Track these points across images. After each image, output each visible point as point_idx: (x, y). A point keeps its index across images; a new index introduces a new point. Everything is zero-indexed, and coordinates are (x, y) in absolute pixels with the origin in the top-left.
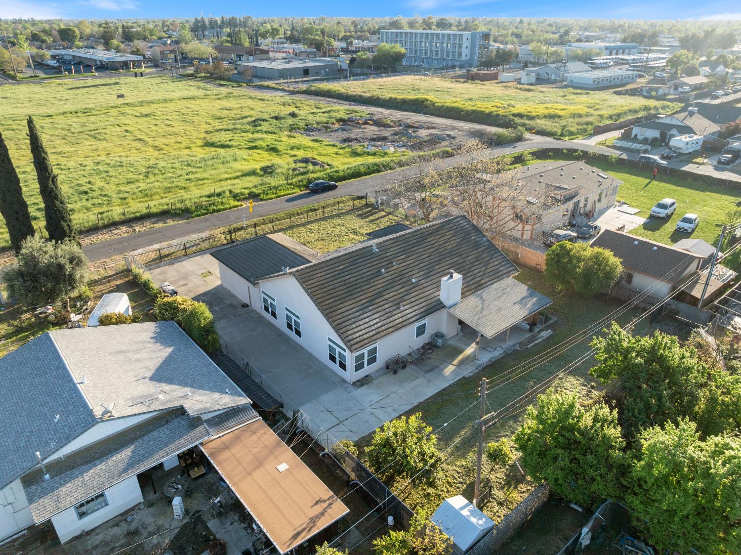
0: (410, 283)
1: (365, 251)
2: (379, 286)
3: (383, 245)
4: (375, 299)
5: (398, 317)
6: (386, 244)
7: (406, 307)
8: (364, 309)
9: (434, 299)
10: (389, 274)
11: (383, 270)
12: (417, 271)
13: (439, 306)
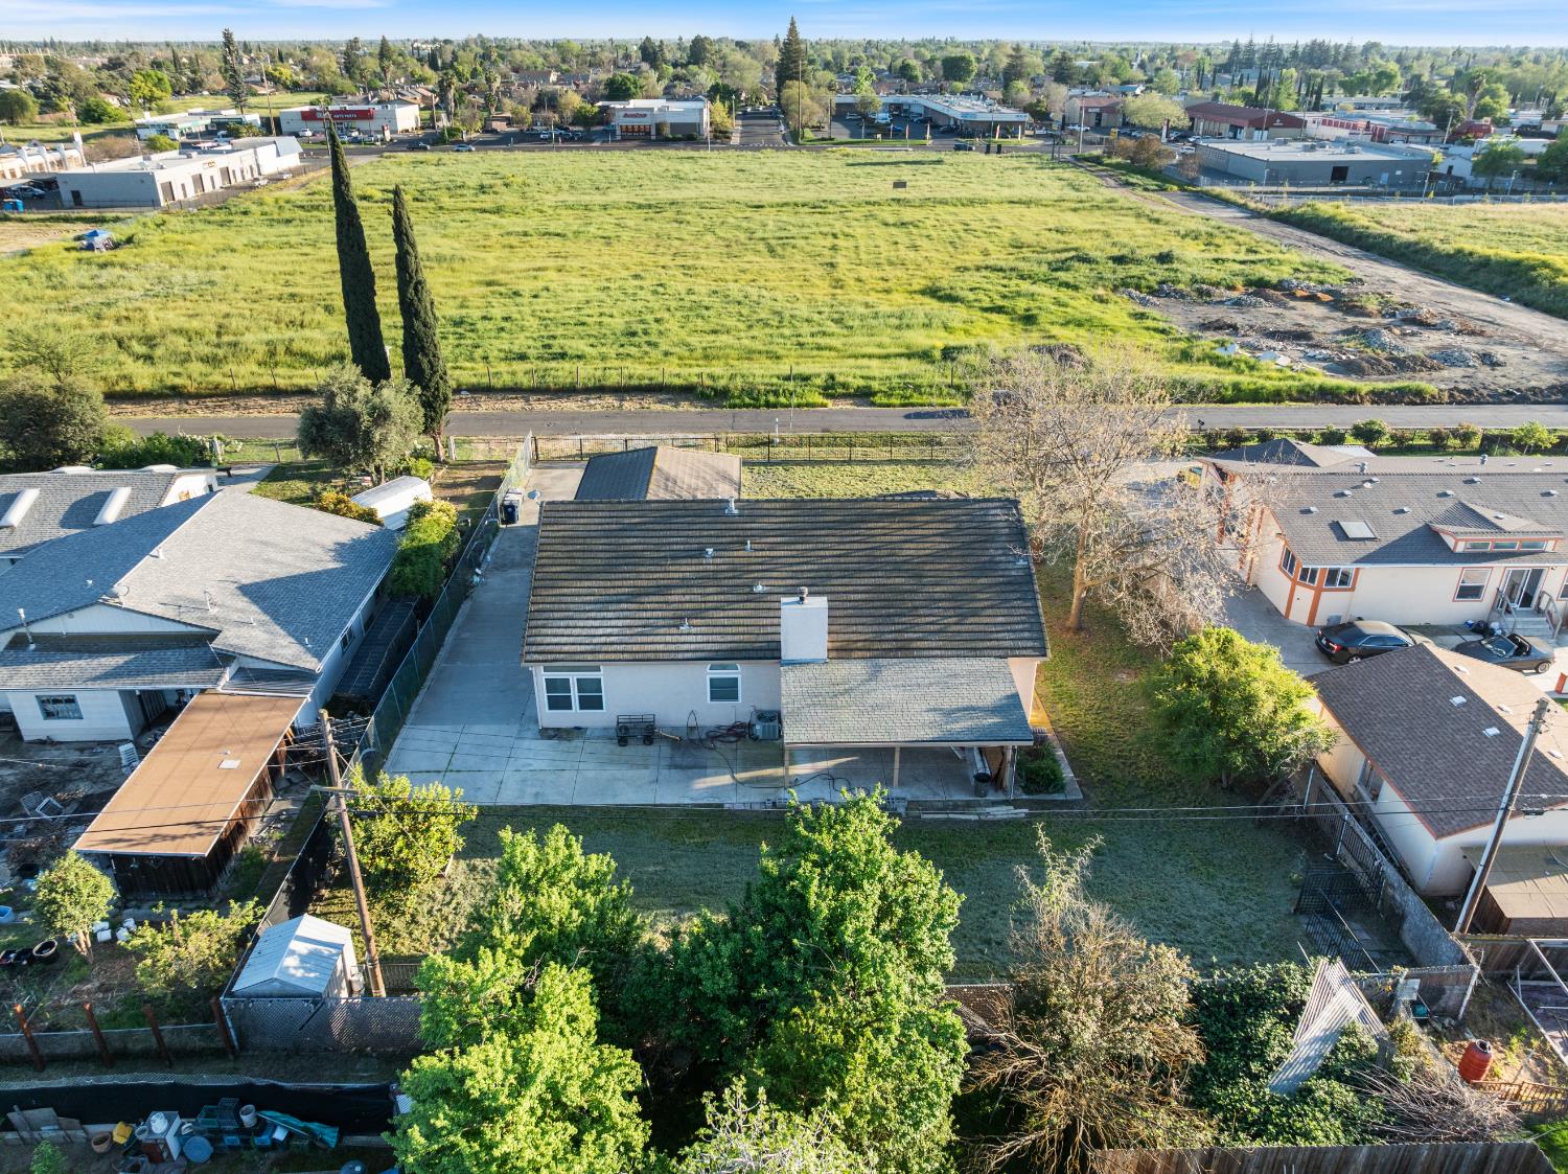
0: (747, 590)
1: (709, 506)
2: (676, 575)
3: (760, 505)
4: (648, 594)
5: (663, 640)
6: (766, 505)
7: (694, 630)
8: (605, 603)
9: (769, 638)
10: (718, 561)
11: (710, 551)
12: (784, 574)
13: (770, 652)
